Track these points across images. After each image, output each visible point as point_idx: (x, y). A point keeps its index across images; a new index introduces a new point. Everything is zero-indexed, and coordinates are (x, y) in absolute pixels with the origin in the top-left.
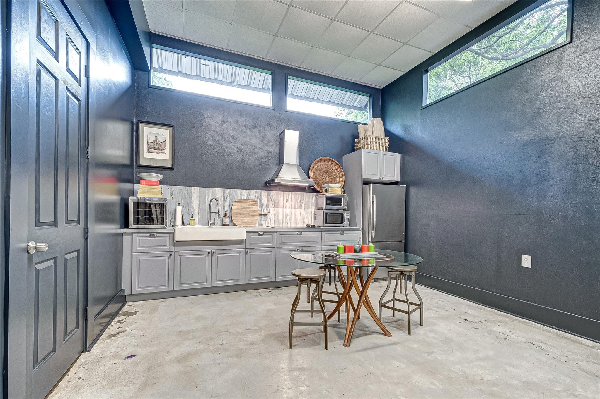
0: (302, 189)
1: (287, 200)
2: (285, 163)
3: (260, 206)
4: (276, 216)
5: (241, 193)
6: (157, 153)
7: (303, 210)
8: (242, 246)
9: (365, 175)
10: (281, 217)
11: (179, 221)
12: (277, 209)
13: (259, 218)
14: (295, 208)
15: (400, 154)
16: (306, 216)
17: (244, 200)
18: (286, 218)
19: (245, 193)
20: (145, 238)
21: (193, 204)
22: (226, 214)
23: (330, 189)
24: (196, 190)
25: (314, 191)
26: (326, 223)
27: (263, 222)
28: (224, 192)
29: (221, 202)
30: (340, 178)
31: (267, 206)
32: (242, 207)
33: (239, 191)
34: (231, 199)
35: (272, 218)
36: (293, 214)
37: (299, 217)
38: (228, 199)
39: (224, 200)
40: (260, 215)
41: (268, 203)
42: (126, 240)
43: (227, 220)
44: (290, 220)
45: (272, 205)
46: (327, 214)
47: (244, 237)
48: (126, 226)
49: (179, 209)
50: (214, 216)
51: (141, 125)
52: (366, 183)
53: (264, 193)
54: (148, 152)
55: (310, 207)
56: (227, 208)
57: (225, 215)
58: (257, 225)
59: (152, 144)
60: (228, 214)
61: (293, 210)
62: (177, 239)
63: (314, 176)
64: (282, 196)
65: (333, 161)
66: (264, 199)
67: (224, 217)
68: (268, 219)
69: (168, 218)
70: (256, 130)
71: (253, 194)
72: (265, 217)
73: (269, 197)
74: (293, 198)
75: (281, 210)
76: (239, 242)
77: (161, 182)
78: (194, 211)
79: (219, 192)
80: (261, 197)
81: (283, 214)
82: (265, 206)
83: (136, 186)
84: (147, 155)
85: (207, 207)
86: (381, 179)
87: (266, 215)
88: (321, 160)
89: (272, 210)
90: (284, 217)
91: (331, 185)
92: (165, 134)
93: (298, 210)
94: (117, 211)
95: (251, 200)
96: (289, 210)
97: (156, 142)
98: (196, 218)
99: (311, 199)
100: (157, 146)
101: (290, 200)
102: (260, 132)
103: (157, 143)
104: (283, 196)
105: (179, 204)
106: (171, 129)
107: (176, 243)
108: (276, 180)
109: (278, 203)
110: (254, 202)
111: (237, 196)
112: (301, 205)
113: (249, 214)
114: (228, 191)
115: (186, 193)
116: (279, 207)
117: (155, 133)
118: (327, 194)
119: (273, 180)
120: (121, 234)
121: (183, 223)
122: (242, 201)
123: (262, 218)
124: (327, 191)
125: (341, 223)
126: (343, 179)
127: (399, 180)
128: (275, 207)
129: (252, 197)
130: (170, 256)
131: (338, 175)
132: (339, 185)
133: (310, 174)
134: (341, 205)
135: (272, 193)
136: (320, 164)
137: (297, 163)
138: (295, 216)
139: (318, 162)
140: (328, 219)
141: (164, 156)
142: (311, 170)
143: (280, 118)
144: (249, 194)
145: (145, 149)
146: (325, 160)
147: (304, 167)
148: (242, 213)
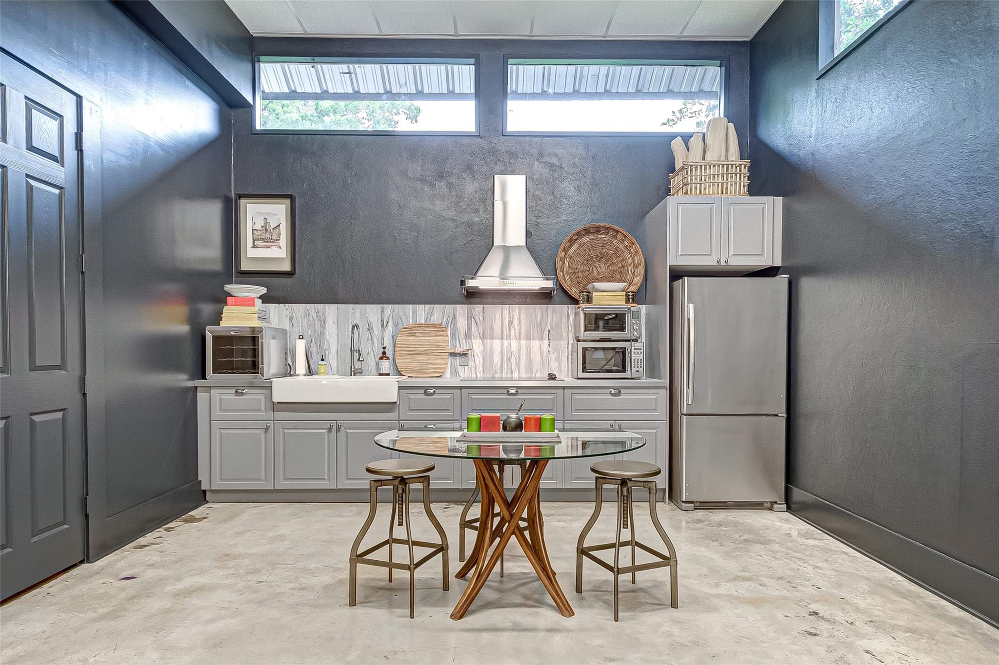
0: (544, 297)
1: (511, 323)
2: (495, 245)
3: (454, 336)
4: (487, 356)
5: (414, 312)
6: (268, 247)
7: (546, 342)
8: (393, 415)
9: (675, 257)
10: (497, 359)
11: (300, 368)
12: (488, 342)
13: (450, 360)
14: (528, 338)
15: (782, 197)
16: (553, 356)
17: (421, 325)
18: (509, 360)
19: (421, 313)
20: (229, 396)
21: (327, 337)
22: (384, 353)
24: (331, 311)
27: (460, 369)
28: (382, 312)
29: (375, 333)
30: (636, 267)
31: (468, 336)
32: (412, 340)
33: (411, 307)
34: (396, 325)
35: (479, 360)
36: (523, 352)
37: (537, 358)
38: (390, 324)
39: (382, 326)
40: (453, 354)
41: (469, 329)
42: (202, 398)
43: (386, 365)
44: (518, 365)
45: (477, 334)
46: (584, 350)
47: (395, 399)
48: (201, 375)
49: (301, 346)
51: (243, 201)
52: (677, 275)
53: (461, 310)
54: (254, 247)
55: (564, 335)
57: (384, 356)
58: (448, 374)
59: (259, 233)
60: (389, 354)
61: (523, 342)
62: (276, 399)
63: (570, 267)
64: (498, 315)
65: (617, 232)
66: (462, 323)
67: (381, 358)
68: (471, 363)
70: (443, 184)
71: (438, 313)
72: (463, 359)
73: (470, 317)
74: (523, 317)
75: (497, 343)
76: (388, 407)
77: (265, 299)
78: (329, 348)
79: (372, 312)
80: (454, 317)
81: (502, 352)
82: (462, 336)
84: (251, 253)
86: (723, 263)
87: (464, 355)
88: (587, 231)
89: (477, 345)
90: (505, 359)
92: (278, 213)
93: (536, 344)
95: (433, 325)
96: (514, 344)
97: (265, 228)
98: (332, 359)
99: (564, 318)
100: (266, 237)
101: (516, 321)
102: (450, 186)
103: (266, 230)
104: (500, 314)
105: (301, 337)
106: (288, 201)
107: (274, 407)
109: (492, 328)
110: (439, 328)
111: (407, 317)
112: (542, 332)
113: (428, 353)
114: (388, 308)
115: (314, 315)
116: (492, 337)
117: (262, 214)
118: (588, 306)
120: (195, 389)
122: (418, 329)
123: (458, 360)
124: (589, 300)
125: (624, 370)
126: (641, 270)
127: (778, 263)
128: (483, 337)
129: (436, 318)
130: (267, 429)
131: (630, 260)
132: (622, 285)
133: (559, 264)
134: (622, 329)
135: (478, 308)
136: (586, 239)
137: (524, 244)
138: (530, 354)
139: (580, 236)
140: (593, 362)
141: (276, 255)
142: (561, 253)
143: (493, 151)
144: (431, 313)
145: (250, 242)
146: (598, 231)
147: (542, 250)
148: (415, 352)
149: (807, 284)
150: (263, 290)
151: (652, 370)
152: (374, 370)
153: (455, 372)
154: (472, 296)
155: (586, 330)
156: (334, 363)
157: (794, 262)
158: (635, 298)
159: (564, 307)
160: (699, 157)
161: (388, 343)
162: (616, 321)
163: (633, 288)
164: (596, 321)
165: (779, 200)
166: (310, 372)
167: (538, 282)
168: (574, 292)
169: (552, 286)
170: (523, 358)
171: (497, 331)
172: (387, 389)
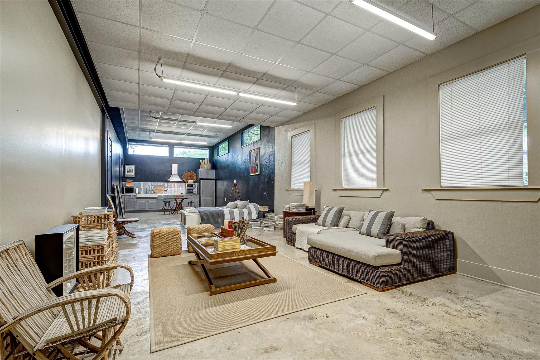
0: (180, 182)
1: (175, 185)
2: (173, 174)
3: (165, 187)
4: (170, 191)
5: (158, 184)
6: (130, 173)
7: (181, 188)
8: (157, 199)
9: (200, 177)
11: (137, 192)
15: (215, 170)
16: (182, 190)
17: (159, 186)
18: (174, 191)
19: (159, 184)
20: (128, 197)
21: (141, 188)
23: (189, 182)
24: (142, 183)
25: (184, 182)
26: (187, 192)
27: (166, 193)
29: (151, 187)
30: (195, 177)
31: (167, 187)
32: (157, 188)
34: (154, 186)
35: (169, 191)
36: (177, 189)
38: (153, 186)
40: (164, 190)
41: (167, 186)
43: (153, 192)
44: (176, 192)
46: (187, 190)
47: (157, 197)
48: (123, 193)
49: (137, 189)
50: (148, 191)
51: (126, 165)
52: (201, 179)
53: (166, 183)
54: (128, 173)
55: (184, 187)
56: (153, 188)
57: (152, 191)
58: (164, 193)
60: (153, 190)
61: (177, 188)
62: (137, 197)
63: (185, 177)
65: (192, 172)
66: (166, 186)
69: (134, 191)
71: (162, 184)
73: (167, 184)
74: (177, 185)
76: (156, 198)
77: (132, 181)
79: (150, 184)
80: (165, 184)
81: (173, 190)
83: (124, 183)
84: (127, 174)
85: (146, 188)
86: (206, 178)
87: (166, 190)
88: (187, 172)
89: (169, 189)
91: (189, 180)
92: (132, 167)
95: (161, 186)
96: (175, 188)
98: (142, 191)
99: (184, 185)
100: (130, 171)
104: (172, 184)
105: (137, 188)
106: (134, 166)
107: (137, 198)
108: (169, 180)
109: (171, 186)
110: (162, 186)
111: (156, 184)
113: (161, 190)
114: (153, 183)
115: (139, 184)
116: (171, 188)
117: (130, 167)
118: (187, 183)
119: (168, 180)
121: (138, 193)
122: (158, 186)
124: (188, 182)
125: (193, 192)
126: (196, 178)
127: (215, 178)
128: (170, 188)
129: (161, 185)
130: (135, 201)
131: (194, 176)
132: (193, 180)
133: (183, 177)
134: (193, 187)
135: (169, 183)
136: (187, 173)
137: (177, 174)
138: (178, 190)
139: (186, 172)
140: (188, 191)
141: (132, 174)
142: (183, 175)
143: (172, 159)
144: (161, 184)
145: (127, 172)
146: (189, 172)
147: (180, 175)
148: (158, 190)
149: (217, 181)
150: (132, 180)
151: (198, 193)
152: (150, 193)
153: (165, 193)
155: (187, 187)
156: (143, 192)
157: (217, 178)
158: (195, 182)
159: (184, 183)
160: (204, 163)
162: (192, 186)
163: (195, 181)
164: (189, 186)
167: (179, 179)
168: (185, 181)
169: (182, 180)
170: (177, 191)
171: (172, 187)
172: (156, 195)
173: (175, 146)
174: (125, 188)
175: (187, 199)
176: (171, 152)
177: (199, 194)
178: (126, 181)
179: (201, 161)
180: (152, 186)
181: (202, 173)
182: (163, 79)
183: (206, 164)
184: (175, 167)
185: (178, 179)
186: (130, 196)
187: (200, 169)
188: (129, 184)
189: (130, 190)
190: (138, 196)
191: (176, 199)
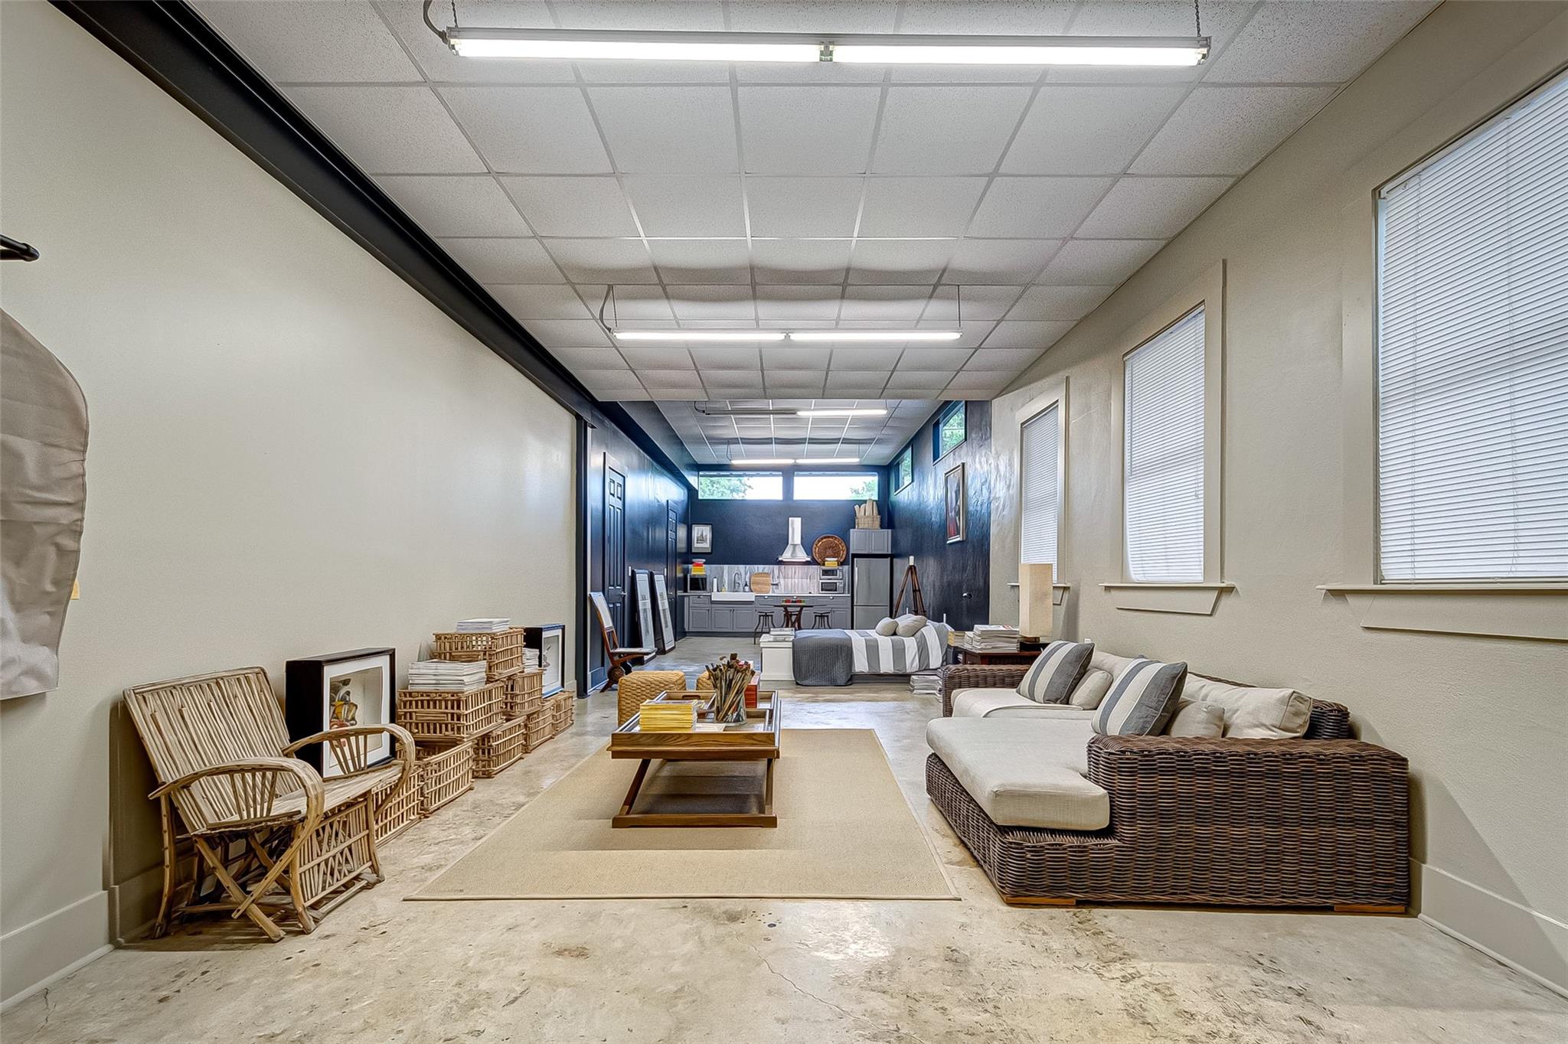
0: (807, 563)
1: (795, 572)
2: (789, 543)
3: (773, 578)
4: (786, 586)
5: (758, 568)
6: (702, 543)
7: (808, 580)
8: (753, 606)
9: (853, 550)
10: (790, 586)
11: (715, 589)
12: (786, 580)
13: (772, 586)
14: (802, 578)
16: (811, 585)
17: (761, 573)
18: (794, 588)
19: (761, 568)
20: (696, 598)
21: (724, 577)
23: (826, 563)
24: (726, 567)
25: (815, 563)
26: (822, 590)
27: (776, 590)
28: (746, 568)
29: (743, 575)
30: (843, 552)
31: (778, 577)
32: (758, 579)
33: (756, 566)
34: (751, 573)
35: (783, 586)
36: (800, 583)
37: (805, 585)
38: (748, 574)
40: (773, 584)
41: (779, 575)
42: (686, 599)
43: (747, 588)
44: (798, 588)
45: (782, 577)
46: (822, 583)
47: (753, 600)
48: (686, 591)
49: (715, 581)
50: (738, 585)
51: (693, 526)
52: (855, 556)
53: (776, 567)
54: (697, 543)
55: (816, 577)
57: (746, 585)
58: (770, 592)
59: (699, 537)
60: (748, 584)
61: (800, 580)
62: (713, 600)
63: (817, 552)
65: (836, 538)
66: (776, 572)
68: (780, 588)
69: (709, 587)
70: (769, 518)
71: (767, 568)
73: (779, 568)
74: (800, 570)
75: (790, 580)
76: (751, 603)
77: (705, 563)
78: (725, 581)
79: (742, 567)
80: (773, 570)
82: (776, 578)
83: (690, 566)
84: (696, 545)
85: (734, 579)
86: (869, 552)
87: (777, 585)
88: (825, 538)
89: (782, 581)
91: (827, 559)
92: (706, 530)
93: (804, 580)
94: (682, 582)
95: (765, 573)
96: (796, 581)
97: (702, 536)
98: (725, 586)
99: (815, 571)
100: (701, 539)
101: (797, 572)
102: (772, 519)
104: (790, 569)
105: (715, 578)
106: (711, 526)
107: (712, 602)
108: (780, 559)
109: (788, 574)
110: (767, 574)
111: (755, 570)
112: (807, 577)
113: (763, 584)
114: (748, 566)
115: (720, 569)
116: (788, 578)
117: (701, 530)
118: (823, 567)
120: (684, 596)
122: (759, 575)
123: (774, 587)
124: (824, 565)
125: (836, 590)
126: (845, 553)
127: (890, 552)
128: (784, 578)
129: (766, 571)
130: (707, 611)
131: (840, 548)
132: (836, 559)
133: (814, 550)
134: (836, 575)
135: (783, 566)
136: (824, 540)
137: (800, 543)
138: (802, 585)
139: (822, 539)
140: (825, 587)
141: (706, 546)
142: (815, 546)
143: (789, 507)
144: (764, 569)
145: (696, 541)
146: (829, 537)
147: (807, 546)
148: (758, 584)
149: (895, 560)
150: (704, 561)
151: (847, 592)
152: (742, 590)
153: (774, 592)
154: (781, 563)
155: (823, 575)
156: (726, 589)
157: (894, 552)
158: (842, 564)
159: (816, 566)
160: (863, 514)
161: (747, 580)
163: (842, 560)
164: (826, 572)
165: (890, 531)
166: (718, 591)
167: (805, 558)
168: (819, 561)
169: (809, 559)
170: (800, 586)
171: (790, 576)
172: (750, 597)
173: (796, 473)
174: (691, 579)
175: (812, 606)
176: (788, 488)
177: (849, 595)
178: (692, 563)
179: (857, 507)
180: (746, 574)
181: (857, 541)
182: (615, 334)
183: (867, 516)
184: (796, 525)
185: (802, 556)
186: (699, 597)
187: (854, 528)
188: (697, 570)
189: (699, 584)
190: (716, 596)
191: (785, 607)
